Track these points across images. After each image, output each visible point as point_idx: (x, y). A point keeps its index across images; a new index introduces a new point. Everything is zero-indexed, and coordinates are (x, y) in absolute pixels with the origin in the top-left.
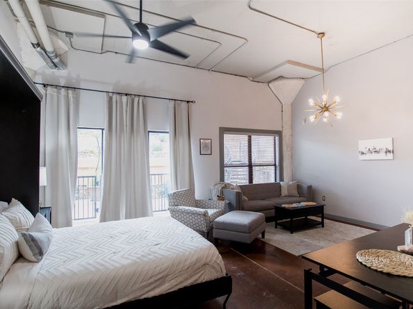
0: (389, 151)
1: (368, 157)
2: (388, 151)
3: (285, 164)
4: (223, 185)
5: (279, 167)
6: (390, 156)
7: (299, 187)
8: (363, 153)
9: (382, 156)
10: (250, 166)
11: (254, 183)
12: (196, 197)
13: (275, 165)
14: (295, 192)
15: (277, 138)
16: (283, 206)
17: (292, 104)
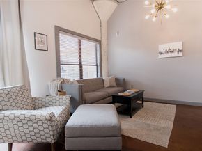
0: (181, 51)
1: (166, 55)
2: (179, 51)
3: (103, 65)
4: (62, 80)
5: (99, 67)
6: (181, 54)
7: (117, 80)
8: (162, 53)
9: (175, 54)
10: (81, 65)
11: (84, 78)
12: (32, 94)
13: (97, 65)
14: (114, 84)
15: (98, 45)
16: (119, 94)
17: (108, 22)
